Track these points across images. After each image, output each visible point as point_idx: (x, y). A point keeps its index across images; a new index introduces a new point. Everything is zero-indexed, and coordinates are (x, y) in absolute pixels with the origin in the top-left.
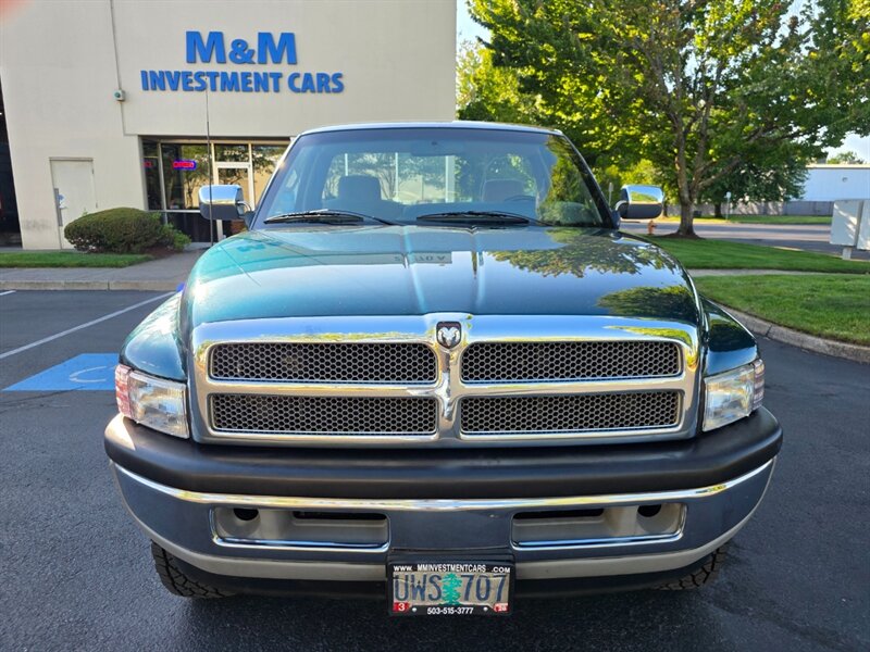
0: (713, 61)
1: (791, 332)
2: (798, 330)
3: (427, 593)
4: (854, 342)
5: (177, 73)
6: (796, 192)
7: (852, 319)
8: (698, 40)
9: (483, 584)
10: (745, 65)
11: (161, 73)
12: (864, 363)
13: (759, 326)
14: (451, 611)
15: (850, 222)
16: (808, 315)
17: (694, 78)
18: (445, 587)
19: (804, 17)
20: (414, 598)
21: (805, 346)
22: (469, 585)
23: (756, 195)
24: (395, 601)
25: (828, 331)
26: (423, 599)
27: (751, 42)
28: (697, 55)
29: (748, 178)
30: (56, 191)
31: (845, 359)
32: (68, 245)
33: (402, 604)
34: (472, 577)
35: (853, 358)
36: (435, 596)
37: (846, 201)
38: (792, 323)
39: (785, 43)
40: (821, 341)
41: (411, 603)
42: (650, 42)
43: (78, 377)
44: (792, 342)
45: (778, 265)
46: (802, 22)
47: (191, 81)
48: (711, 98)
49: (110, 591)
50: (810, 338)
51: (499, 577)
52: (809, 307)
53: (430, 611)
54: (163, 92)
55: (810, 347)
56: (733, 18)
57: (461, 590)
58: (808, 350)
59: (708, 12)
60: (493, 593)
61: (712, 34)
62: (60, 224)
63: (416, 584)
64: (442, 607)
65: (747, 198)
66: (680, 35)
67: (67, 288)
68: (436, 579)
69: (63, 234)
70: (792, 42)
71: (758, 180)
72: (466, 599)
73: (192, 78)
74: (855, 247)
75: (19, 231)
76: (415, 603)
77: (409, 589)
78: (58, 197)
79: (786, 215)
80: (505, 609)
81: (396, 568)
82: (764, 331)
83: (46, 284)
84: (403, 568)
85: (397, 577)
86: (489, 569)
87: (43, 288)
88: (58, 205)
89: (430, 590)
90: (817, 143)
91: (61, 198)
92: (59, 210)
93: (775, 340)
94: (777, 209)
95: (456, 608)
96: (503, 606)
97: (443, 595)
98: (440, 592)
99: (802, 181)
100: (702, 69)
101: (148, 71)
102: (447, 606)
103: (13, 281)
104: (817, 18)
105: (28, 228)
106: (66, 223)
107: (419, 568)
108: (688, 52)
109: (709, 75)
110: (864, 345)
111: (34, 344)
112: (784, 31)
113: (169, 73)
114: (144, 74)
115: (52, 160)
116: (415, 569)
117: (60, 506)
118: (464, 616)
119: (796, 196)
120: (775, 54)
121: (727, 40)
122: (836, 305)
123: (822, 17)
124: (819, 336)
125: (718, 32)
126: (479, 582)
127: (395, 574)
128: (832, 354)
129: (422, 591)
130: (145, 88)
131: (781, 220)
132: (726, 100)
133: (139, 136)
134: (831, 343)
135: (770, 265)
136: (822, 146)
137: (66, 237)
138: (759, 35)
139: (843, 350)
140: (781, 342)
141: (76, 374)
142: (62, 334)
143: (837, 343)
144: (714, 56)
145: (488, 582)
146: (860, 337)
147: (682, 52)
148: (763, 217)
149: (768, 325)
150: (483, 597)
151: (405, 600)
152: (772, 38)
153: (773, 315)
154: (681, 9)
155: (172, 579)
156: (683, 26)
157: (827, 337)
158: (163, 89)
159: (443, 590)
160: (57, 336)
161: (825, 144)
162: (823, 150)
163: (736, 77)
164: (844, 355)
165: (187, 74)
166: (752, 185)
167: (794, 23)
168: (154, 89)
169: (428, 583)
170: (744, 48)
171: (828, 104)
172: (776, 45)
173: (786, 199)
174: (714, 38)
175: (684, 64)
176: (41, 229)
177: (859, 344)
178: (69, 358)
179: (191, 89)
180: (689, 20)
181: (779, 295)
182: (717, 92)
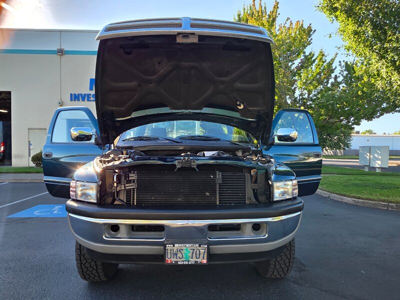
0: (306, 92)
1: (338, 196)
2: (341, 195)
3: (178, 256)
4: (363, 199)
5: (85, 94)
6: (347, 145)
7: (362, 190)
8: (299, 83)
9: (198, 252)
10: (319, 93)
11: (78, 94)
12: (367, 207)
13: (325, 194)
14: (187, 263)
15: (367, 155)
16: (344, 189)
17: (298, 98)
18: (185, 254)
19: (340, 75)
20: (174, 258)
21: (344, 201)
22: (193, 253)
23: (331, 147)
24: (167, 259)
25: (352, 195)
26: (177, 258)
27: (319, 84)
28: (299, 89)
29: (327, 140)
30: (29, 142)
31: (359, 206)
32: (32, 164)
33: (169, 260)
34: (194, 250)
35: (362, 205)
36: (181, 257)
37: (364, 147)
38: (338, 192)
39: (332, 84)
40: (349, 199)
41: (173, 260)
42: (279, 84)
43: (38, 213)
44: (338, 200)
45: (337, 172)
46: (339, 77)
47: (91, 98)
48: (306, 105)
49: (55, 281)
50: (345, 198)
51: (203, 249)
52: (346, 186)
53: (179, 263)
54: (79, 102)
55: (346, 201)
56: (313, 75)
57: (190, 255)
58: (345, 202)
59: (302, 73)
60: (202, 256)
61: (304, 81)
62: (29, 156)
63: (174, 252)
64: (183, 261)
65: (327, 148)
66: (291, 81)
67: (32, 181)
68: (181, 250)
69: (31, 159)
70: (336, 84)
71: (331, 141)
72: (192, 258)
73: (91, 96)
74: (369, 166)
75: (11, 159)
76: (174, 260)
77: (172, 254)
78: (30, 144)
79: (345, 155)
80: (206, 262)
81: (167, 246)
82: (327, 196)
83: (23, 180)
84: (169, 246)
85: (168, 250)
86: (200, 246)
87: (21, 181)
88: (29, 148)
89: (179, 255)
90: (350, 124)
91: (31, 145)
92: (29, 150)
93: (332, 199)
94: (341, 152)
95: (188, 262)
96: (205, 261)
97: (184, 257)
98: (182, 256)
99: (350, 141)
100: (301, 95)
101: (73, 94)
102: (185, 261)
103: (8, 179)
104: (345, 75)
105: (15, 157)
106: (32, 155)
107: (175, 245)
108: (295, 88)
109: (304, 97)
110: (366, 200)
111: (18, 202)
112: (332, 80)
113: (81, 94)
114: (71, 95)
115: (29, 129)
116: (174, 246)
117: (33, 255)
118: (191, 265)
119: (348, 147)
120: (330, 89)
121: (310, 83)
122: (357, 185)
123: (347, 75)
124: (349, 197)
125: (307, 80)
126: (196, 251)
127: (167, 248)
128: (354, 204)
129: (177, 255)
130: (71, 100)
131: (343, 157)
132: (312, 107)
133: (67, 119)
134: (353, 199)
135: (334, 172)
136: (352, 125)
137: (32, 161)
138: (322, 82)
139: (358, 202)
140: (334, 200)
141: (37, 211)
142: (30, 198)
143: (356, 199)
144: (306, 89)
145: (199, 251)
146: (365, 197)
147: (293, 88)
148: (335, 156)
149: (329, 193)
150: (198, 257)
151: (170, 259)
152: (327, 82)
153: (331, 189)
154: (291, 72)
155: (82, 269)
156: (292, 78)
157: (352, 197)
158: (79, 100)
159: (184, 255)
160: (28, 199)
161: (353, 124)
162: (352, 126)
163: (315, 98)
164: (359, 204)
165: (89, 95)
166: (329, 143)
167: (336, 78)
168: (75, 100)
169: (178, 252)
170: (317, 87)
171: (352, 108)
172: (329, 85)
173: (344, 149)
174: (305, 83)
175: (294, 93)
176: (21, 157)
177: (364, 200)
178: (33, 206)
179: (90, 101)
180: (295, 76)
181: (334, 182)
182: (308, 104)
